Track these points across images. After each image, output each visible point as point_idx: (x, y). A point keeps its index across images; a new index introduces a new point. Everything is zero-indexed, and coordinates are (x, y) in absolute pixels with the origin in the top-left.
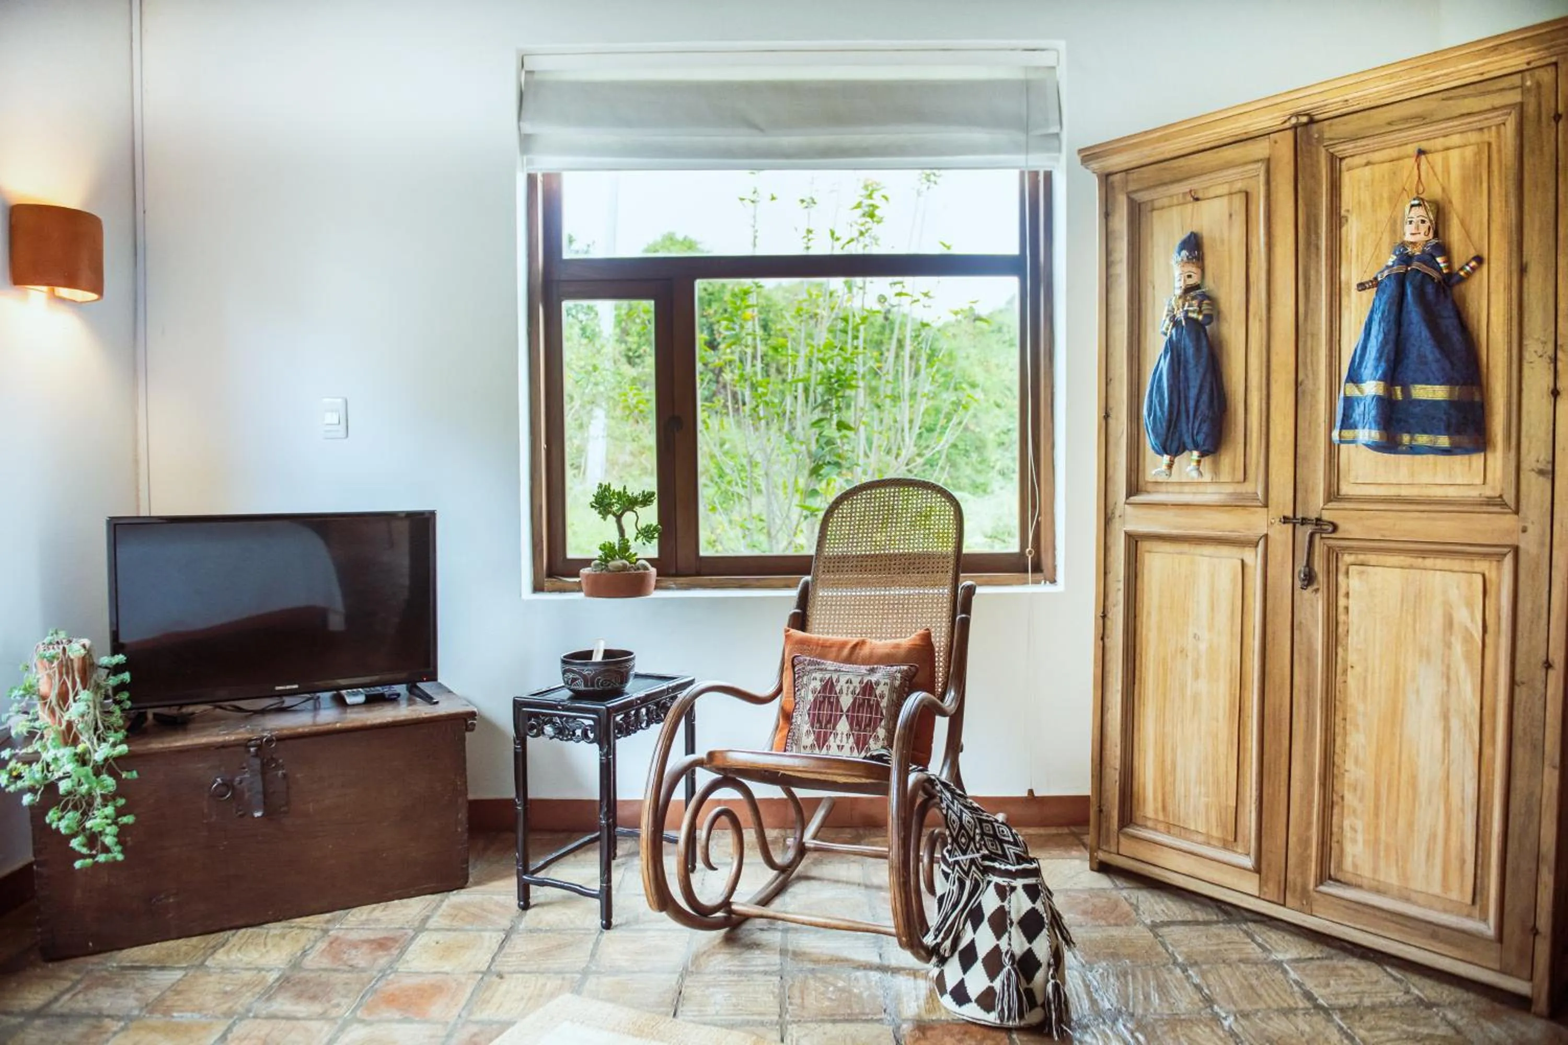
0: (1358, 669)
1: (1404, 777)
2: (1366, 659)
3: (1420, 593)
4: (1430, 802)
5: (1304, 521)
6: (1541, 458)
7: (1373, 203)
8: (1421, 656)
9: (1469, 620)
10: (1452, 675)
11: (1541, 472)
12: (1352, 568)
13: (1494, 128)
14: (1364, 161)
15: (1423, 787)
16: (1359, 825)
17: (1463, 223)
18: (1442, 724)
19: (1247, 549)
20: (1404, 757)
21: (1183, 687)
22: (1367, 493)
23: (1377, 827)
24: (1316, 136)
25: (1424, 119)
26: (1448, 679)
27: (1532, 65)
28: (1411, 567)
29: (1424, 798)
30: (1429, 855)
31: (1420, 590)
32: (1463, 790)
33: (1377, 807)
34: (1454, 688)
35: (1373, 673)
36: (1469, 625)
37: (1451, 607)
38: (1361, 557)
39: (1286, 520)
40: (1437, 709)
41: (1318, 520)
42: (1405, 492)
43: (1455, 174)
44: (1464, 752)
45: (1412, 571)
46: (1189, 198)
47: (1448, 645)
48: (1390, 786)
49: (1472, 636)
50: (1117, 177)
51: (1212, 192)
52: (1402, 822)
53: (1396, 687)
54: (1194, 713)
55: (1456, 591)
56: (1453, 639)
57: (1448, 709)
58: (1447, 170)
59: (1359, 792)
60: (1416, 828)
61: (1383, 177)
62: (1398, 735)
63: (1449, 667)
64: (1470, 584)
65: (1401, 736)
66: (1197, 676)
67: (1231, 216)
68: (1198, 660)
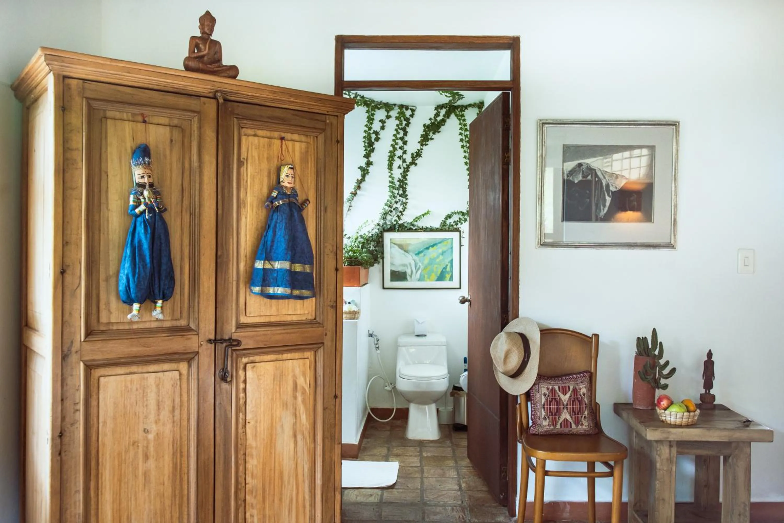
0: (252, 423)
1: (277, 474)
2: (256, 416)
3: (282, 373)
4: (289, 482)
5: (222, 341)
6: (332, 300)
7: (259, 157)
8: (283, 406)
9: (304, 383)
10: (297, 413)
11: (332, 307)
12: (248, 365)
13: (312, 137)
14: (253, 133)
15: (286, 478)
16: (255, 512)
17: (300, 180)
18: (294, 439)
19: (181, 363)
20: (277, 464)
21: (136, 468)
22: (255, 321)
23: (264, 509)
24: (230, 109)
25: (285, 121)
26: (296, 417)
27: (329, 113)
28: (276, 360)
29: (286, 483)
30: (290, 511)
31: (282, 371)
32: (303, 470)
33: (264, 498)
34: (298, 419)
35: (260, 422)
36: (304, 385)
37: (296, 378)
38: (252, 358)
39: (210, 341)
40: (291, 433)
41: (230, 339)
42: (273, 319)
43: (297, 154)
44: (303, 451)
45: (278, 362)
46: (140, 119)
47: (295, 398)
48: (270, 483)
49: (305, 389)
50: (74, 82)
51: (156, 120)
52: (276, 501)
53: (272, 427)
54: (145, 485)
55: (298, 369)
56: (297, 395)
57: (296, 431)
58: (294, 151)
59: (254, 494)
60: (283, 501)
61: (264, 145)
62: (273, 452)
63: (296, 409)
64: (304, 364)
65: (275, 453)
66: (146, 457)
67: (171, 141)
68: (147, 447)
